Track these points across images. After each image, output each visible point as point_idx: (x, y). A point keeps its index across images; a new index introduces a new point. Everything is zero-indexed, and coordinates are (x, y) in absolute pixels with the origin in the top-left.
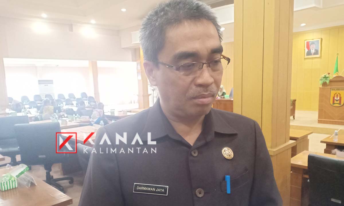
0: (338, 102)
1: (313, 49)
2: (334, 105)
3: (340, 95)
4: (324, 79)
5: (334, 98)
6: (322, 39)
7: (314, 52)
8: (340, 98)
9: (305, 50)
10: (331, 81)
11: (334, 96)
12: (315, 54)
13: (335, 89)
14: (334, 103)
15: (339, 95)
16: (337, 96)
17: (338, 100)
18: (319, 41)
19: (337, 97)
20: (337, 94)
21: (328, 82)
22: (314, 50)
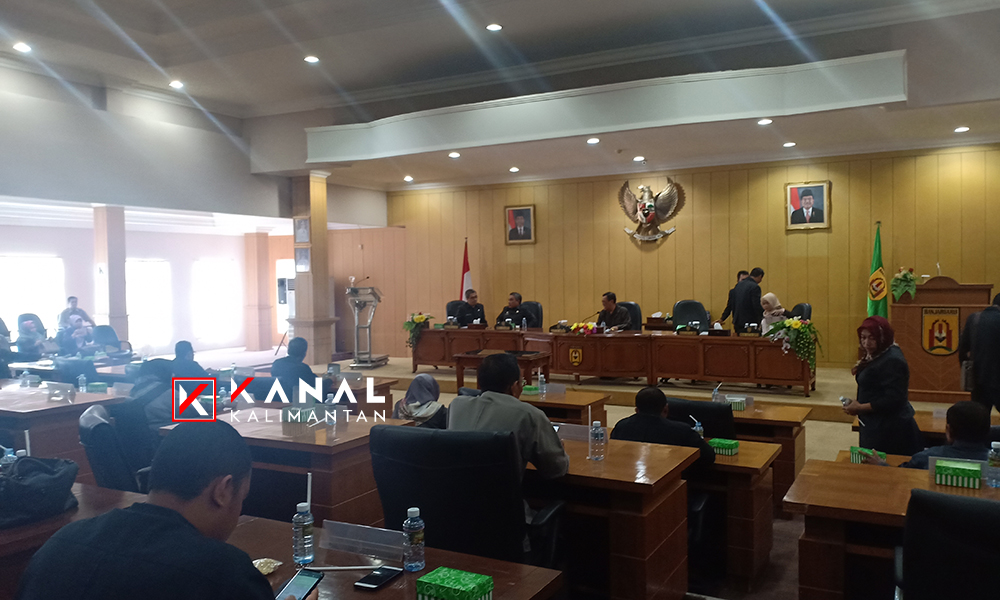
0: (944, 343)
1: (808, 209)
2: (935, 351)
3: (947, 324)
4: (903, 284)
5: (932, 332)
6: (830, 184)
7: (810, 214)
8: (949, 333)
9: (786, 208)
10: (920, 290)
11: (933, 327)
12: (812, 220)
13: (934, 310)
14: (932, 347)
15: (944, 325)
16: (940, 326)
17: (944, 338)
18: (822, 186)
19: (940, 332)
20: (940, 322)
21: (912, 292)
22: (811, 210)
